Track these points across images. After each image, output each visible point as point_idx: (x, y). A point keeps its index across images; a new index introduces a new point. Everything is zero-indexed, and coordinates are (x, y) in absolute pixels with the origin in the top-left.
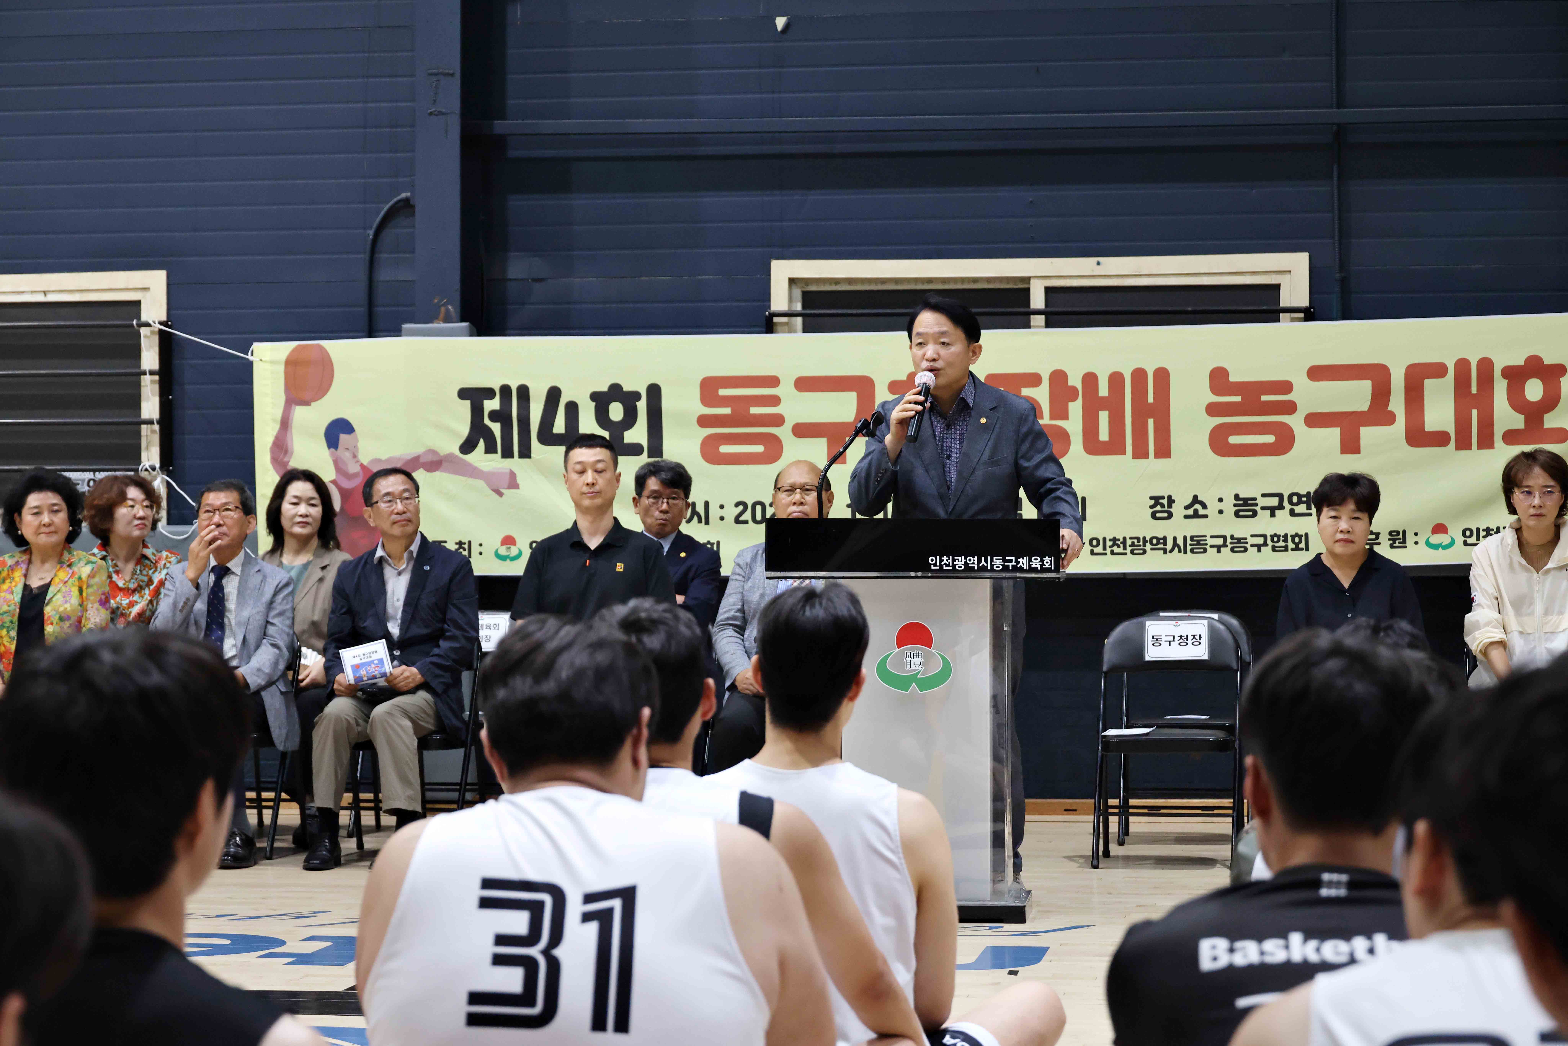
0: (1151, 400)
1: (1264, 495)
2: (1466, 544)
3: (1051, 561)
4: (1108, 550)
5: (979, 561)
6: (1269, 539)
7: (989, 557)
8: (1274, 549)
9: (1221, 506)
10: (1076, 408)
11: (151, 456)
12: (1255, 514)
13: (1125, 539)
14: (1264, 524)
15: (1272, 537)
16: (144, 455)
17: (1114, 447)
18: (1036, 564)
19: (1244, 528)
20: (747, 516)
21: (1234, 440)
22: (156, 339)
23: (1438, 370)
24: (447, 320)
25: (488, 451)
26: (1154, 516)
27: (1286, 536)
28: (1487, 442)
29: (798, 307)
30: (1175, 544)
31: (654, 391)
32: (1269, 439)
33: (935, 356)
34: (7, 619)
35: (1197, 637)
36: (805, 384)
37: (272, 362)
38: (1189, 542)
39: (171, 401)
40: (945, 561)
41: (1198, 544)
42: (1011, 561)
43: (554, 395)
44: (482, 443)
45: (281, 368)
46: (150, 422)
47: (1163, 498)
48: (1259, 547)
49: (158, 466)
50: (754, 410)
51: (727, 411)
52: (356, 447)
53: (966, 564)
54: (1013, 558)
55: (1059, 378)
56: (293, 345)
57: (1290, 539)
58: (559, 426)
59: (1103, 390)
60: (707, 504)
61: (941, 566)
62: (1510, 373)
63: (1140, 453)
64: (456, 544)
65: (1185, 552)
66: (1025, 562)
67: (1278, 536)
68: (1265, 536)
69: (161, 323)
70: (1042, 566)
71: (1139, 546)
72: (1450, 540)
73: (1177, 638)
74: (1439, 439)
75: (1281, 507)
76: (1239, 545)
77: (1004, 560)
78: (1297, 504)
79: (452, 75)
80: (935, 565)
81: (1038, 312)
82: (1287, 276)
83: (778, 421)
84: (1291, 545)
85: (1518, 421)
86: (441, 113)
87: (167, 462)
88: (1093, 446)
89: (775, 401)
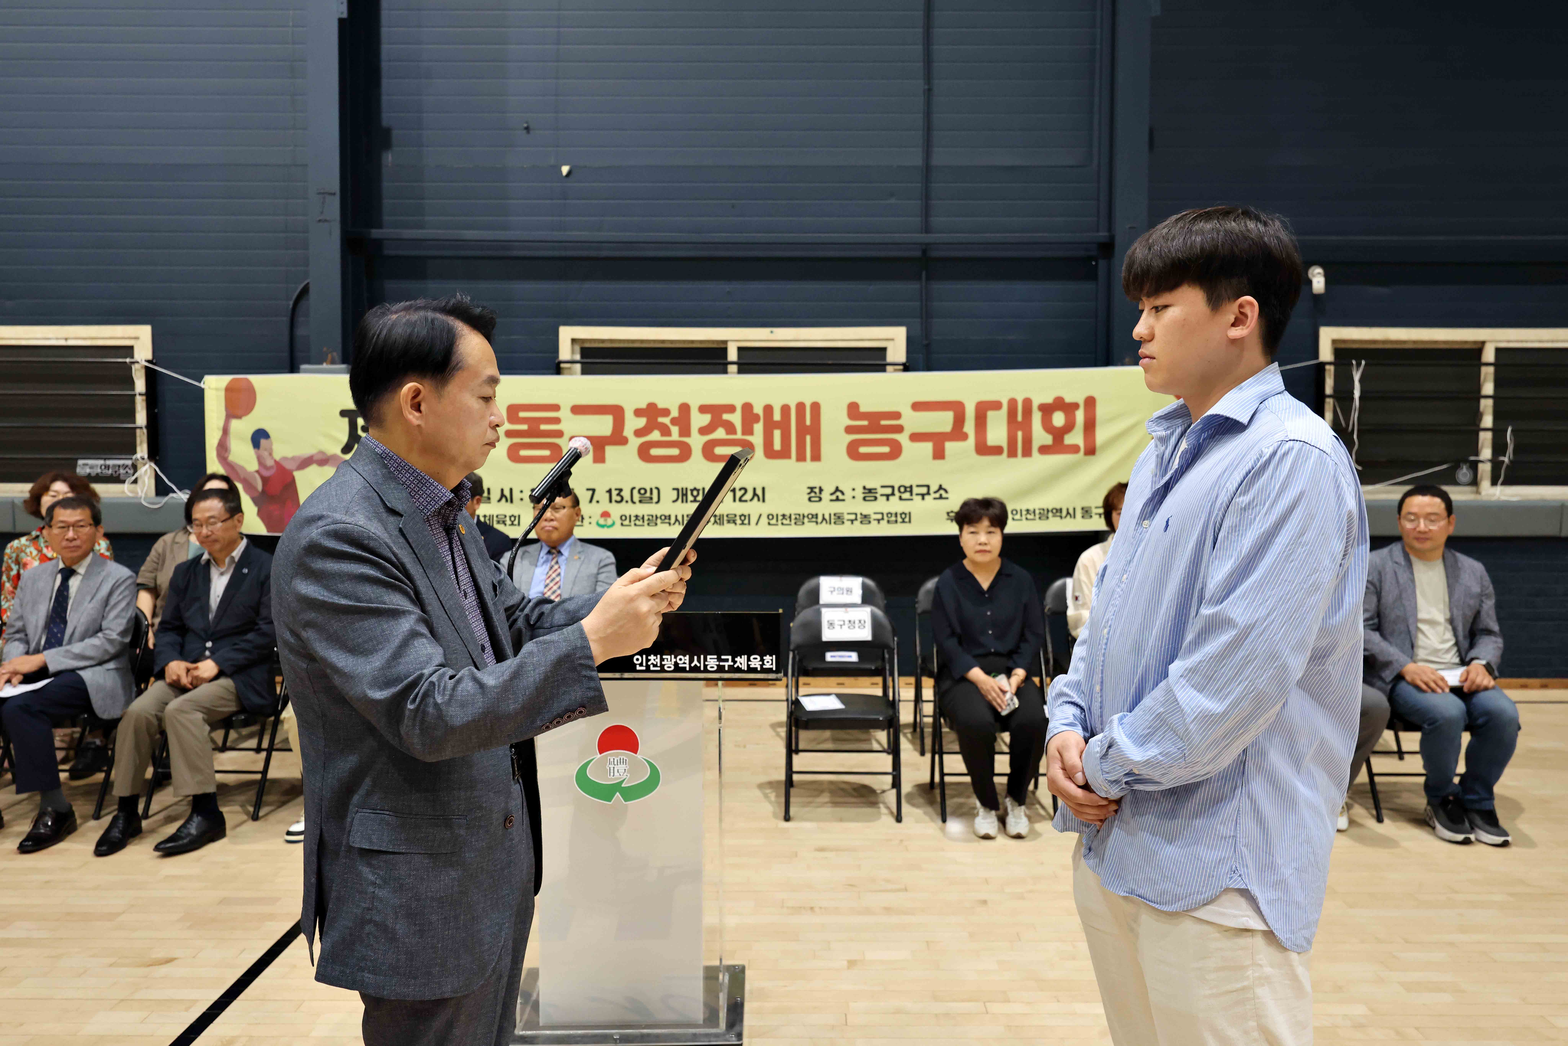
0: (808, 423)
1: (882, 487)
3: (772, 660)
5: (691, 661)
6: (885, 515)
7: (702, 657)
8: (888, 522)
9: (853, 494)
10: (759, 428)
11: (142, 450)
12: (876, 499)
13: (790, 514)
14: (881, 506)
15: (887, 514)
16: (138, 449)
17: (784, 454)
18: (755, 663)
19: (869, 508)
21: (862, 450)
22: (143, 372)
23: (997, 405)
24: (333, 362)
26: (810, 499)
27: (896, 514)
28: (1027, 453)
29: (578, 357)
30: (824, 519)
32: (886, 449)
35: (862, 622)
36: (578, 410)
37: (217, 389)
38: (833, 517)
39: (156, 414)
40: (652, 661)
41: (839, 519)
42: (727, 660)
45: (222, 394)
46: (141, 428)
47: (816, 488)
48: (879, 521)
49: (146, 456)
50: (543, 427)
51: (525, 427)
53: (676, 664)
54: (730, 657)
55: (747, 408)
56: (229, 377)
57: (899, 516)
59: (777, 416)
61: (648, 666)
62: (1042, 407)
63: (801, 458)
65: (830, 523)
66: (742, 662)
67: (891, 514)
68: (882, 514)
69: (148, 361)
70: (761, 666)
71: (800, 519)
73: (847, 622)
74: (997, 451)
75: (893, 494)
76: (866, 519)
77: (719, 659)
78: (904, 493)
79: (334, 194)
80: (641, 665)
81: (733, 363)
82: (891, 342)
83: (560, 434)
84: (899, 520)
85: (1048, 440)
86: (326, 221)
87: (153, 454)
88: (770, 453)
89: (557, 420)
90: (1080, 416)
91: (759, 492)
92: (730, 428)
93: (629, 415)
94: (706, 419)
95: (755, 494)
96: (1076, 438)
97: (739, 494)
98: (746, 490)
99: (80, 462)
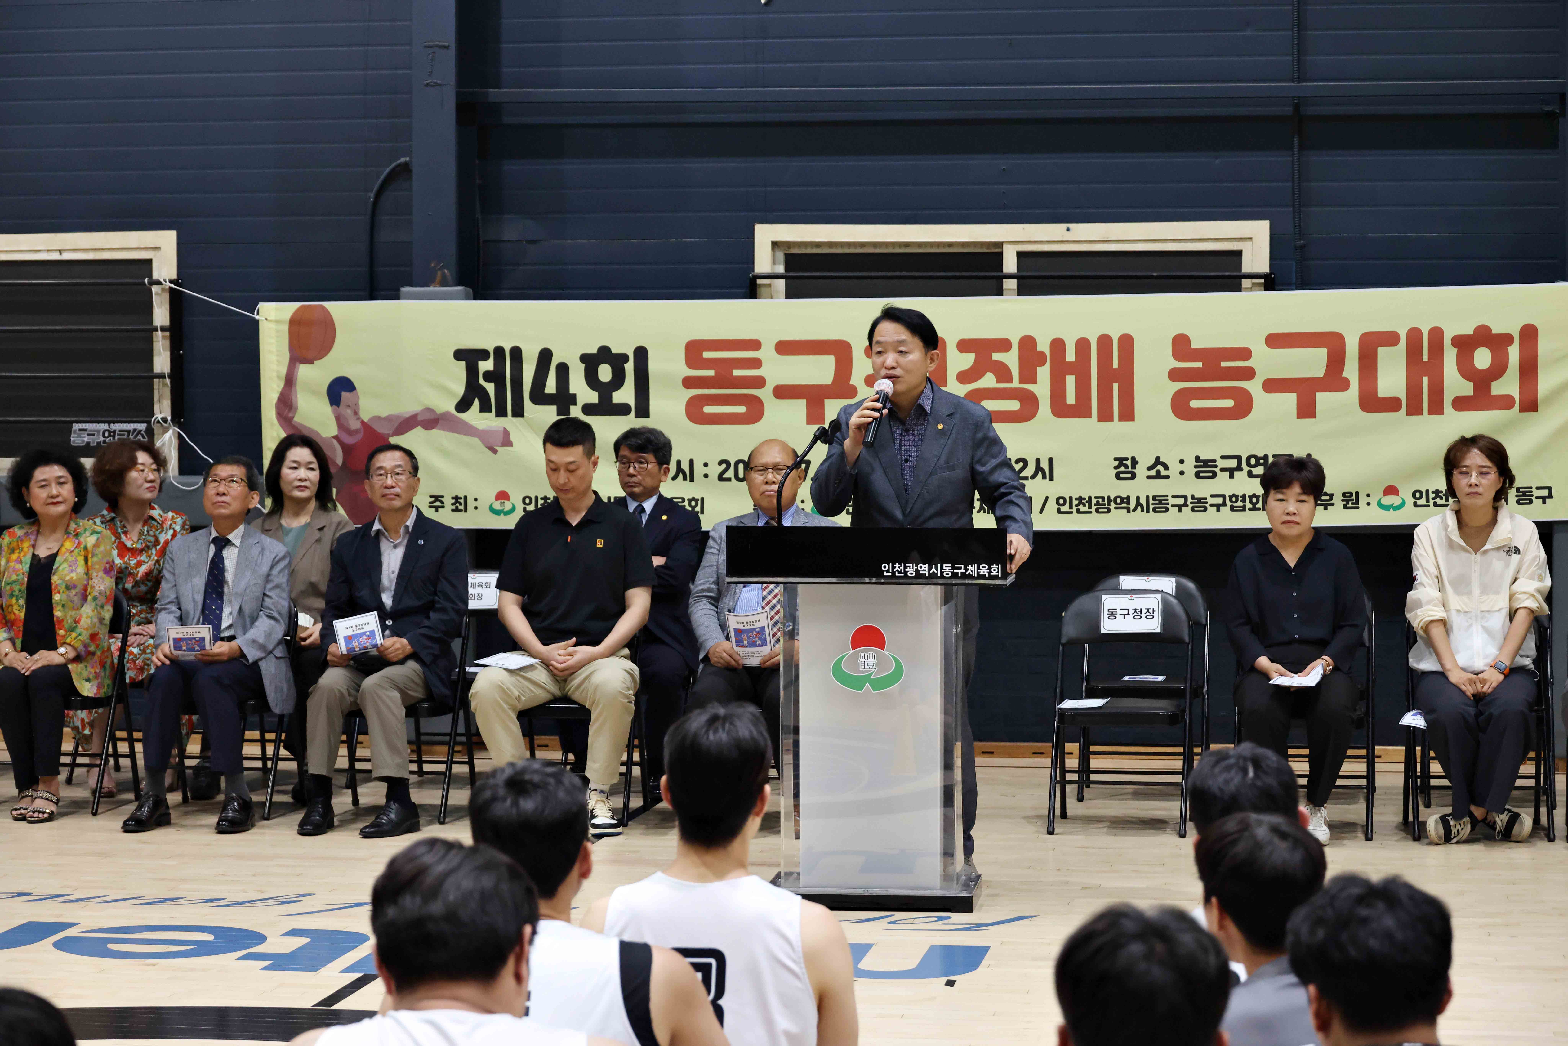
0: (1115, 365)
1: (1223, 457)
2: (1416, 505)
3: (998, 568)
4: (1074, 509)
5: (930, 568)
6: (1228, 498)
7: (939, 565)
8: (1232, 509)
9: (1182, 467)
10: (1044, 373)
11: (162, 409)
12: (1214, 475)
13: (1090, 498)
14: (1223, 485)
15: (1231, 497)
16: (156, 408)
17: (1080, 410)
18: (984, 571)
19: (1204, 489)
20: (730, 474)
21: (1195, 404)
22: (166, 296)
23: (1391, 339)
24: (444, 283)
25: (482, 410)
26: (1118, 476)
27: (1244, 496)
28: (1436, 408)
29: (781, 269)
30: (1138, 504)
31: (641, 354)
32: (1229, 403)
35: (1151, 611)
36: (785, 348)
37: (277, 322)
38: (1151, 501)
39: (181, 356)
40: (897, 568)
41: (1160, 504)
42: (960, 568)
43: (545, 356)
44: (476, 402)
45: (286, 328)
46: (161, 376)
47: (1127, 459)
48: (1218, 507)
49: (169, 418)
50: (736, 373)
51: (711, 373)
52: (357, 405)
53: (917, 571)
54: (962, 566)
55: (1028, 343)
56: (296, 305)
57: (1248, 499)
58: (551, 386)
59: (1070, 356)
60: (691, 462)
61: (893, 573)
62: (1460, 342)
63: (1105, 416)
64: (453, 498)
65: (1148, 511)
66: (973, 569)
67: (1237, 497)
68: (1224, 497)
69: (171, 282)
70: (989, 573)
71: (1103, 505)
72: (1400, 501)
73: (1131, 612)
74: (1391, 405)
75: (1239, 468)
76: (1199, 505)
77: (954, 568)
78: (1255, 466)
79: (448, 47)
80: (888, 571)
81: (1010, 276)
82: (1249, 243)
83: (760, 382)
84: (1249, 505)
85: (1467, 388)
86: (437, 84)
87: (178, 415)
88: (1060, 409)
89: (756, 363)
90: (1514, 353)
91: (1045, 465)
92: (1003, 373)
93: (858, 355)
94: (967, 360)
95: (1038, 468)
96: (1508, 385)
98: (1025, 463)
99: (76, 427)
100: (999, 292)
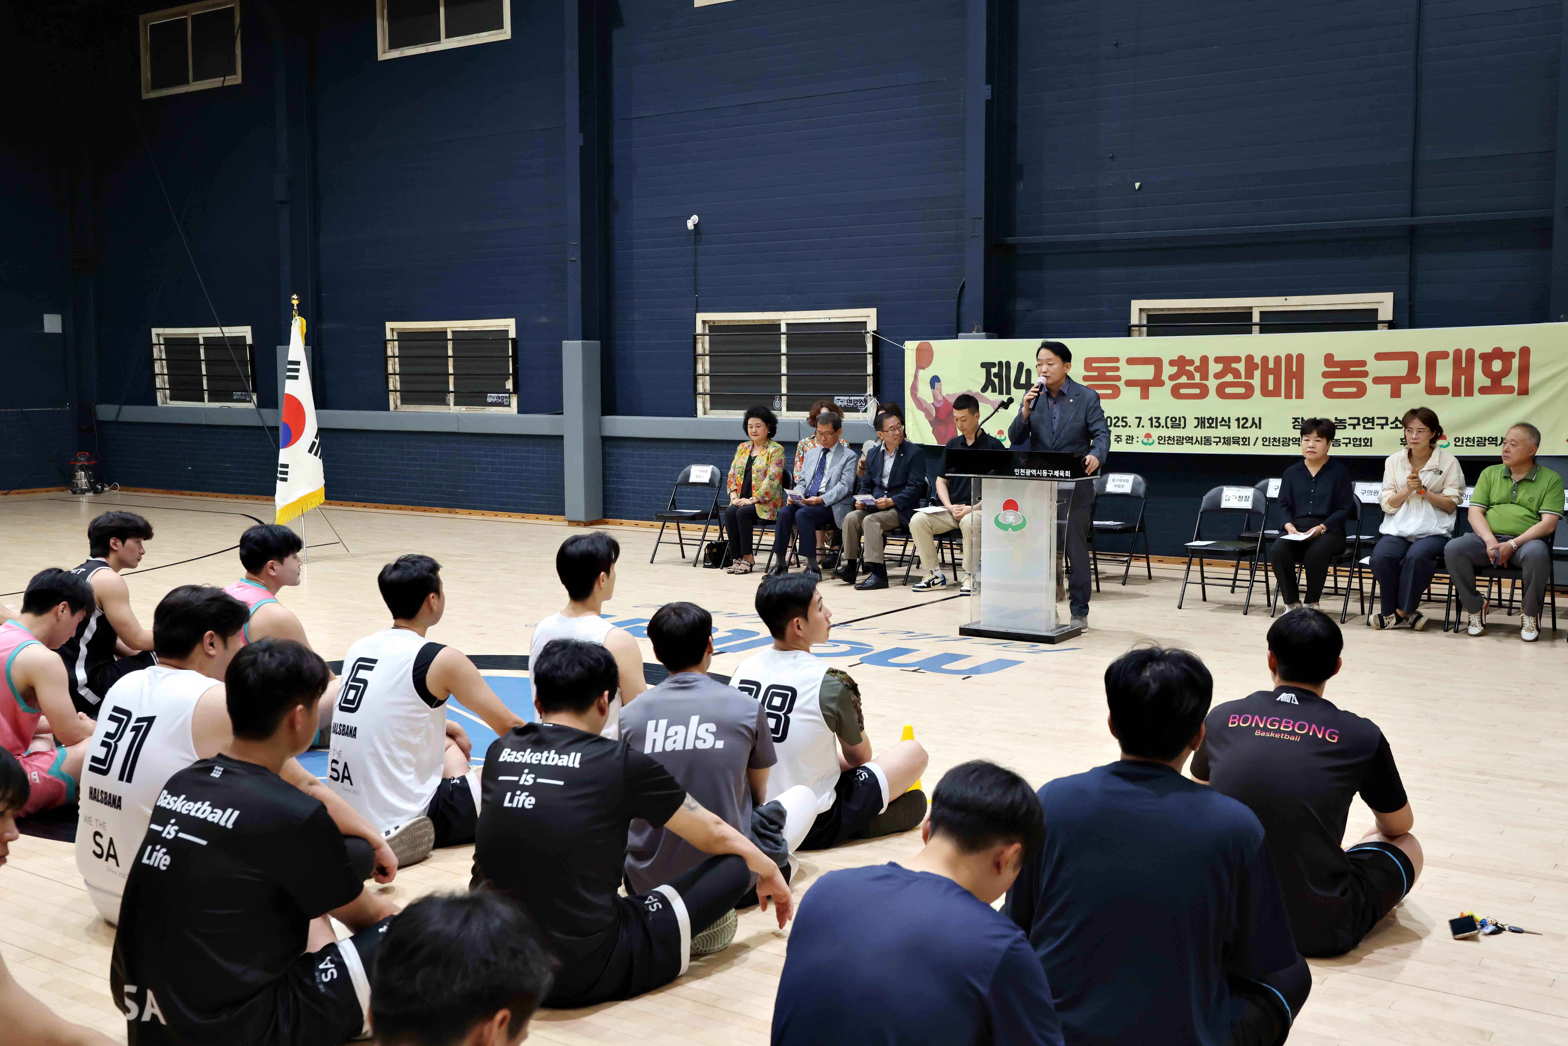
0: (1294, 370)
1: (1350, 418)
2: (1456, 445)
3: (1069, 473)
5: (1037, 472)
6: (1352, 440)
7: (1041, 470)
8: (1354, 445)
10: (1257, 374)
11: (870, 390)
12: (1345, 427)
13: (1279, 438)
14: (1350, 433)
15: (1353, 439)
16: (868, 389)
17: (1276, 393)
18: (1062, 474)
21: (1335, 390)
22: (871, 338)
23: (1444, 355)
24: (977, 332)
25: (993, 391)
26: (1294, 427)
27: (1360, 439)
28: (1469, 392)
29: (1142, 322)
32: (1354, 390)
33: (1046, 371)
34: (741, 470)
35: (1247, 497)
36: (1131, 361)
37: (912, 350)
39: (876, 366)
40: (1022, 471)
42: (1051, 472)
43: (1021, 365)
45: (915, 352)
46: (869, 375)
47: (1299, 418)
48: (1347, 444)
50: (1108, 374)
51: (1096, 374)
52: (941, 388)
53: (1031, 473)
55: (1250, 358)
56: (919, 342)
57: (1362, 441)
58: (1023, 380)
59: (1271, 365)
61: (1020, 474)
62: (1483, 356)
63: (1288, 396)
66: (1057, 473)
67: (1357, 439)
68: (1350, 439)
69: (874, 332)
71: (1286, 442)
72: (1447, 443)
73: (1237, 498)
74: (1444, 391)
75: (1358, 424)
77: (1048, 472)
78: (1367, 423)
79: (981, 218)
80: (1017, 473)
81: (1255, 324)
82: (1382, 304)
83: (1118, 378)
84: (1363, 444)
85: (1487, 382)
86: (976, 236)
88: (1265, 392)
89: (1117, 369)
90: (1515, 362)
91: (1257, 421)
92: (1237, 374)
93: (1166, 365)
94: (1219, 367)
95: (1254, 423)
96: (1512, 380)
97: (1242, 422)
98: (1247, 420)
99: (836, 398)
100: (1250, 332)
